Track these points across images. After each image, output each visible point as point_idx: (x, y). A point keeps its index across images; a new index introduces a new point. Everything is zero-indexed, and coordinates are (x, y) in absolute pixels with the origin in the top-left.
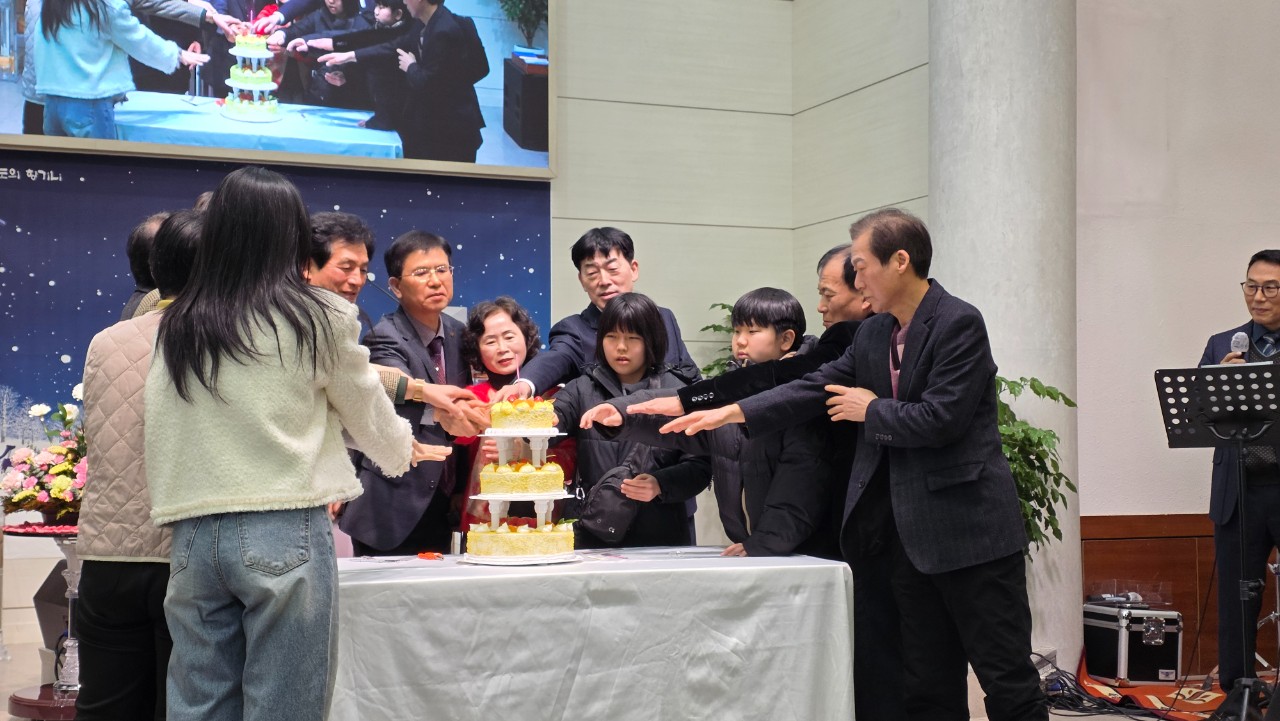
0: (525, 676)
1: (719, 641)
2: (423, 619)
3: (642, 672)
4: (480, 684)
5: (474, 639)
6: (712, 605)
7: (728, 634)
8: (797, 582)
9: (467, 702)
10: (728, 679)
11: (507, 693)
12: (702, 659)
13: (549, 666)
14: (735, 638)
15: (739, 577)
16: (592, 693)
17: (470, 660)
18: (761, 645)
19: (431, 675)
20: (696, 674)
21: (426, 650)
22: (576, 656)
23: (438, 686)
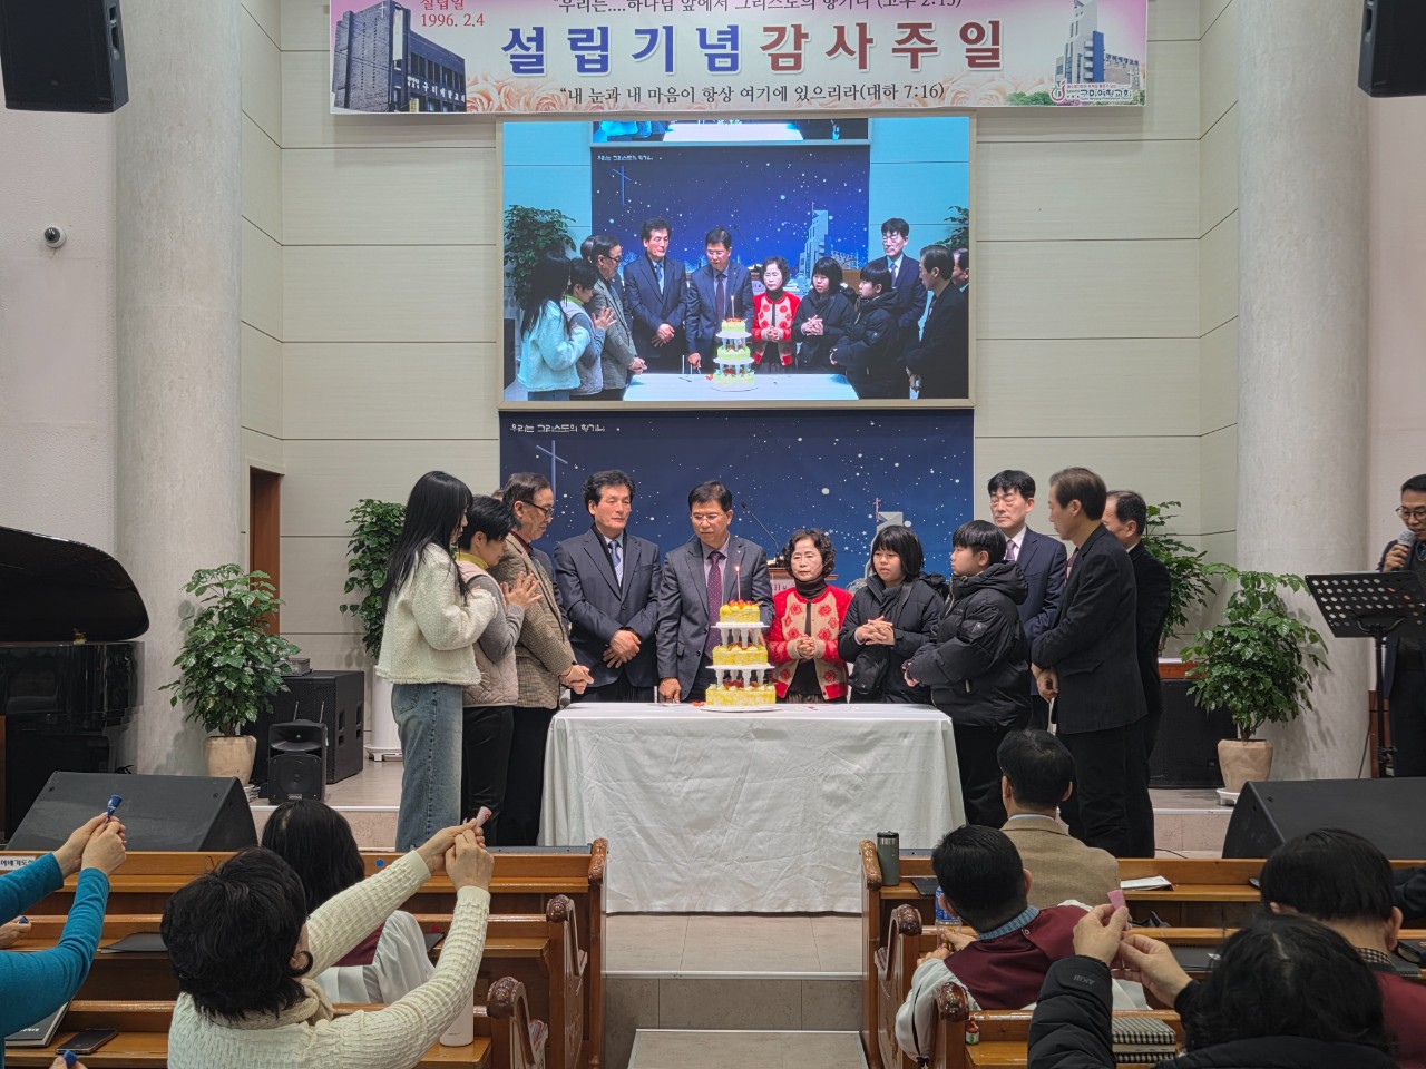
0: (709, 781)
1: (847, 767)
2: (644, 742)
3: (788, 783)
4: (680, 784)
5: (676, 756)
6: (841, 743)
7: (853, 762)
8: (905, 730)
9: (671, 794)
10: (852, 792)
11: (697, 791)
12: (833, 778)
13: (726, 776)
14: (860, 764)
15: (861, 725)
16: (755, 795)
17: (674, 769)
18: (878, 771)
19: (649, 776)
20: (829, 788)
21: (645, 760)
22: (745, 771)
23: (654, 784)
